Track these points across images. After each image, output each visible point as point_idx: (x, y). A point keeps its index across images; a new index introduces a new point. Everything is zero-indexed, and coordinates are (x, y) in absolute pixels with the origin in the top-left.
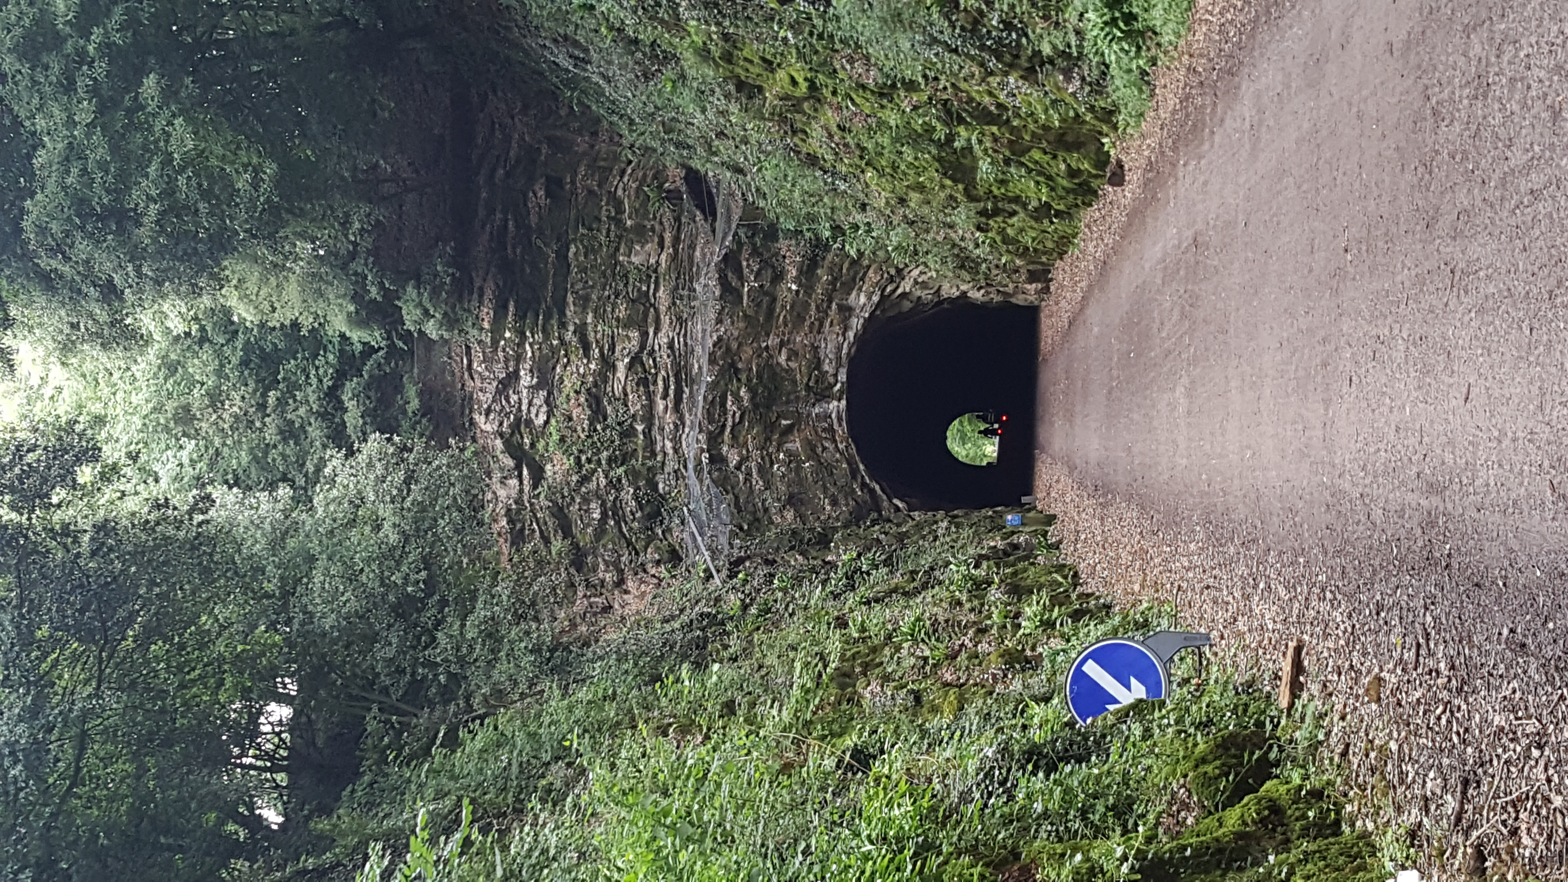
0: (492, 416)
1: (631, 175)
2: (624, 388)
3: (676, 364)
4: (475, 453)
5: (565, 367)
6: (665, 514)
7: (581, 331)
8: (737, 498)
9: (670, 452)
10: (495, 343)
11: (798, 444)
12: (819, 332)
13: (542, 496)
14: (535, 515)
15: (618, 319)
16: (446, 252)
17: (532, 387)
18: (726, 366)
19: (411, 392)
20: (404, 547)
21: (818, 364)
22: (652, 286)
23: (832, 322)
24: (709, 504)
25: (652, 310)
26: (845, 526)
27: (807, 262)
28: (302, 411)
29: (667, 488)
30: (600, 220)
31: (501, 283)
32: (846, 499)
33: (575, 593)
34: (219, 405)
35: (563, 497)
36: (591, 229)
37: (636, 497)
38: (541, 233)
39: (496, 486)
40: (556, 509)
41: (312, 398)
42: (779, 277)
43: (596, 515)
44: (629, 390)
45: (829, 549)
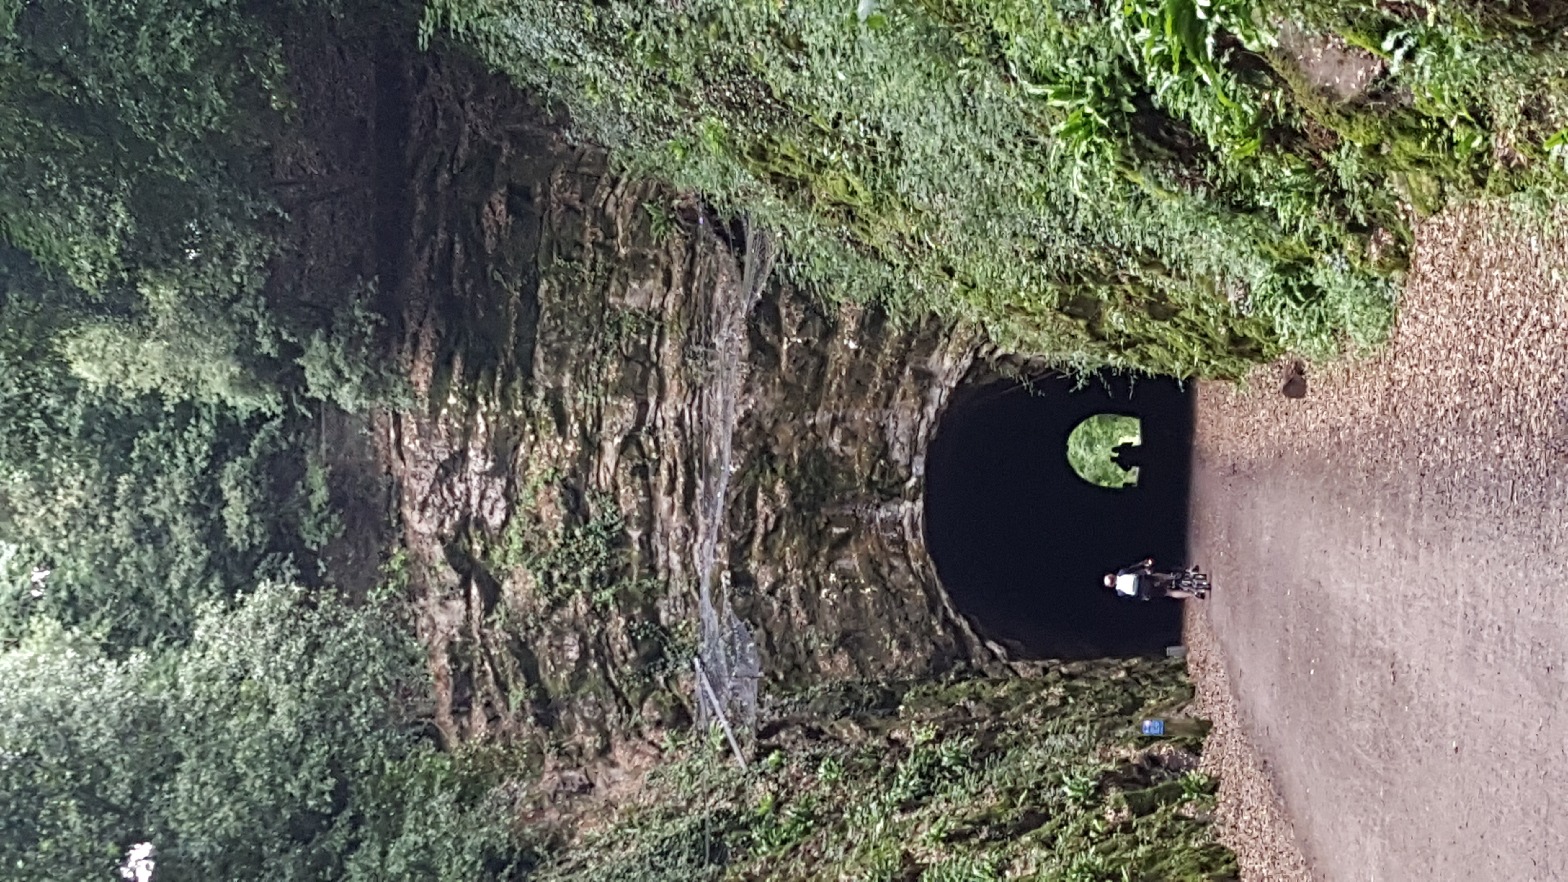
0: (428, 514)
1: (626, 185)
2: (614, 479)
3: (686, 446)
4: (405, 563)
5: (532, 447)
6: (669, 655)
7: (554, 398)
8: (769, 634)
9: (677, 567)
10: (434, 412)
11: (856, 562)
12: (886, 406)
13: (498, 626)
14: (488, 652)
15: (606, 384)
16: (367, 290)
17: (486, 473)
18: (756, 453)
19: (317, 476)
20: (303, 743)
21: (885, 450)
22: (655, 339)
23: (904, 393)
24: (731, 642)
25: (654, 372)
26: (920, 681)
27: (870, 311)
28: (165, 504)
29: (672, 618)
30: (582, 247)
31: (443, 331)
32: (922, 641)
33: (542, 763)
34: (49, 493)
35: (527, 628)
36: (569, 259)
37: (629, 631)
38: (500, 260)
39: (434, 609)
40: (515, 645)
41: (178, 487)
42: (830, 330)
43: (573, 654)
44: (620, 480)
45: (897, 714)
